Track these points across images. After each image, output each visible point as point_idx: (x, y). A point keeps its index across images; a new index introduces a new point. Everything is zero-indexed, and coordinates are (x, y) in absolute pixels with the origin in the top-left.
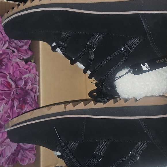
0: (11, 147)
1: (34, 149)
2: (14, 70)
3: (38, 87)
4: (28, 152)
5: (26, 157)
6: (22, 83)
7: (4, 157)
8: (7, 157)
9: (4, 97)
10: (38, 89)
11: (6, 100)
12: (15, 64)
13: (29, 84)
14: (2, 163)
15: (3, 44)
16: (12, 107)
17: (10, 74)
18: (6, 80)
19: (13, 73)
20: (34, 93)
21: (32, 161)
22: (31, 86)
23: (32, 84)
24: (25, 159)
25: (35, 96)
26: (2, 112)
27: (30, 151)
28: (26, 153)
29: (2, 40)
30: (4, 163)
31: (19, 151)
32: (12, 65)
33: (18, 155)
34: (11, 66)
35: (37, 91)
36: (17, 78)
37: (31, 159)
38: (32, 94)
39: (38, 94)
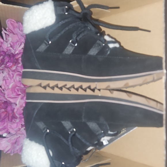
9: (20, 93)
11: (22, 95)
14: (17, 150)
15: (19, 45)
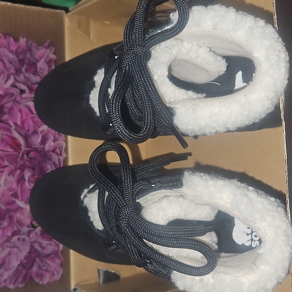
0: (20, 250)
1: (60, 254)
2: (24, 118)
3: (64, 144)
4: (48, 262)
5: (47, 271)
6: (37, 140)
7: (7, 270)
8: (13, 271)
9: (6, 163)
10: (64, 148)
11: (11, 167)
12: (24, 108)
13: (50, 141)
14: (5, 281)
15: (5, 79)
16: (21, 180)
17: (16, 124)
18: (10, 134)
19: (23, 123)
20: (57, 154)
21: (57, 277)
22: (52, 144)
23: (55, 140)
24: (44, 273)
25: (59, 159)
26: (3, 188)
27: (53, 258)
28: (46, 262)
29: (3, 72)
30: (8, 282)
31: (34, 261)
32: (20, 111)
33: (32, 266)
34: (18, 112)
35: (63, 151)
36: (29, 130)
37: (55, 272)
38: (55, 157)
39: (64, 155)
